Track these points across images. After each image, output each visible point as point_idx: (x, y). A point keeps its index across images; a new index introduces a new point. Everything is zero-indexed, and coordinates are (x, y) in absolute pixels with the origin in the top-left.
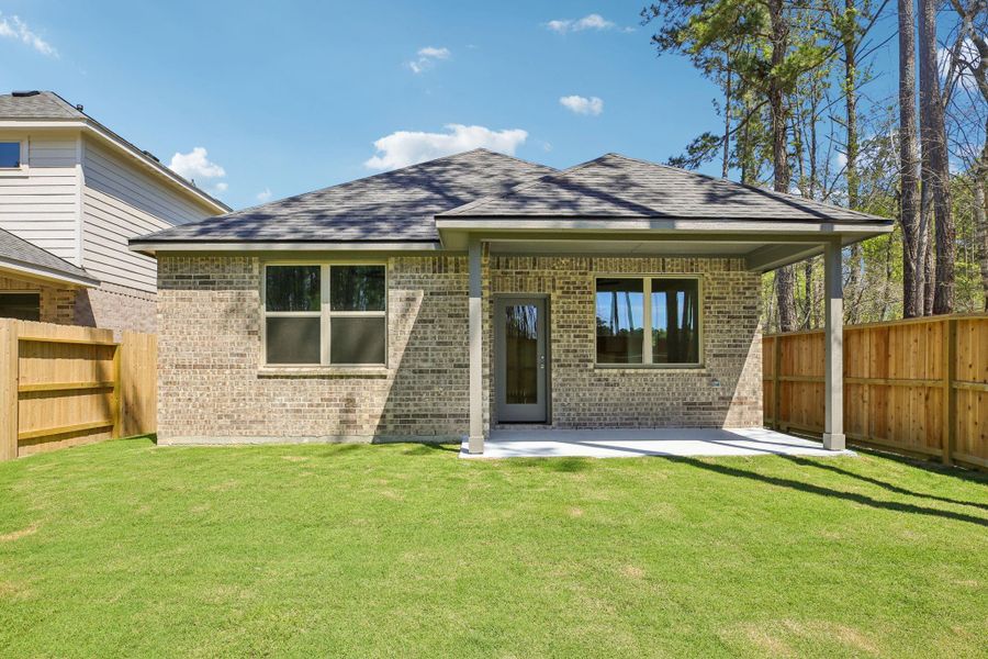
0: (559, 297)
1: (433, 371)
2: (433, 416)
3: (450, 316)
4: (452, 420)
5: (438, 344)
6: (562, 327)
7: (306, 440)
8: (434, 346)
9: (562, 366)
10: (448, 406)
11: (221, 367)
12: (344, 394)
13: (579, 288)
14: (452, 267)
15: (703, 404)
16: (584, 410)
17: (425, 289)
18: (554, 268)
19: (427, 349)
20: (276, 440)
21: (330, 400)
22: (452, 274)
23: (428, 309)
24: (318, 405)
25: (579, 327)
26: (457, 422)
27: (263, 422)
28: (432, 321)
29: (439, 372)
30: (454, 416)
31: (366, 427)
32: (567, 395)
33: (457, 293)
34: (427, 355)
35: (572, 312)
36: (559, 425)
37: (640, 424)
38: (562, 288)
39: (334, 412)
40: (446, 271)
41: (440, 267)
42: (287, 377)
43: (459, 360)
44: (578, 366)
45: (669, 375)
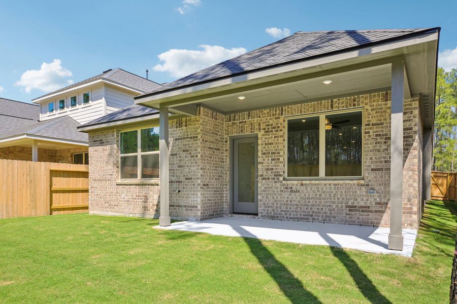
0: (263, 135)
1: (177, 182)
2: (177, 206)
3: (184, 151)
4: (184, 209)
5: (179, 166)
6: (264, 154)
7: (131, 215)
8: (177, 168)
9: (264, 179)
10: (183, 201)
11: (106, 180)
12: (144, 194)
13: (274, 128)
14: (184, 124)
15: (361, 207)
16: (277, 208)
17: (173, 137)
18: (260, 117)
19: (174, 170)
20: (122, 214)
21: (138, 196)
22: (184, 128)
23: (175, 148)
24: (135, 199)
25: (274, 153)
26: (187, 210)
27: (118, 206)
28: (176, 154)
29: (179, 182)
30: (185, 206)
31: (151, 210)
32: (267, 198)
33: (186, 138)
34: (174, 173)
35: (271, 144)
36: (262, 216)
37: (313, 219)
38: (264, 129)
39: (140, 202)
40: (182, 127)
41: (179, 124)
42: (125, 185)
43: (187, 176)
44: (274, 179)
45: (335, 185)
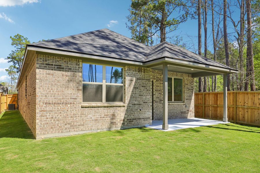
0: (155, 82)
1: (138, 104)
2: (138, 119)
3: (142, 86)
4: (143, 120)
5: (139, 95)
6: (156, 90)
7: (99, 131)
8: (138, 96)
9: (156, 102)
10: (142, 116)
11: (66, 104)
12: (112, 113)
13: (159, 79)
14: (143, 71)
15: (184, 112)
16: (161, 115)
17: (136, 77)
18: (154, 73)
19: (136, 97)
20: (88, 131)
21: (107, 115)
22: (143, 73)
23: (137, 84)
24: (103, 117)
25: (160, 91)
26: (144, 120)
27: (83, 125)
28: (138, 88)
29: (139, 104)
30: (143, 118)
31: (119, 124)
32: (157, 111)
33: (144, 79)
34: (136, 99)
35: (158, 86)
37: (172, 118)
38: (156, 79)
39: (108, 119)
40: (141, 72)
41: (140, 70)
42: (92, 107)
43: (144, 101)
44: (159, 102)
45: (178, 104)
